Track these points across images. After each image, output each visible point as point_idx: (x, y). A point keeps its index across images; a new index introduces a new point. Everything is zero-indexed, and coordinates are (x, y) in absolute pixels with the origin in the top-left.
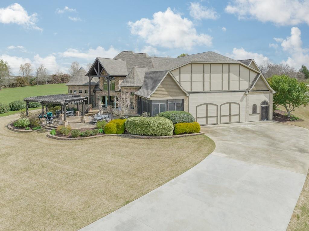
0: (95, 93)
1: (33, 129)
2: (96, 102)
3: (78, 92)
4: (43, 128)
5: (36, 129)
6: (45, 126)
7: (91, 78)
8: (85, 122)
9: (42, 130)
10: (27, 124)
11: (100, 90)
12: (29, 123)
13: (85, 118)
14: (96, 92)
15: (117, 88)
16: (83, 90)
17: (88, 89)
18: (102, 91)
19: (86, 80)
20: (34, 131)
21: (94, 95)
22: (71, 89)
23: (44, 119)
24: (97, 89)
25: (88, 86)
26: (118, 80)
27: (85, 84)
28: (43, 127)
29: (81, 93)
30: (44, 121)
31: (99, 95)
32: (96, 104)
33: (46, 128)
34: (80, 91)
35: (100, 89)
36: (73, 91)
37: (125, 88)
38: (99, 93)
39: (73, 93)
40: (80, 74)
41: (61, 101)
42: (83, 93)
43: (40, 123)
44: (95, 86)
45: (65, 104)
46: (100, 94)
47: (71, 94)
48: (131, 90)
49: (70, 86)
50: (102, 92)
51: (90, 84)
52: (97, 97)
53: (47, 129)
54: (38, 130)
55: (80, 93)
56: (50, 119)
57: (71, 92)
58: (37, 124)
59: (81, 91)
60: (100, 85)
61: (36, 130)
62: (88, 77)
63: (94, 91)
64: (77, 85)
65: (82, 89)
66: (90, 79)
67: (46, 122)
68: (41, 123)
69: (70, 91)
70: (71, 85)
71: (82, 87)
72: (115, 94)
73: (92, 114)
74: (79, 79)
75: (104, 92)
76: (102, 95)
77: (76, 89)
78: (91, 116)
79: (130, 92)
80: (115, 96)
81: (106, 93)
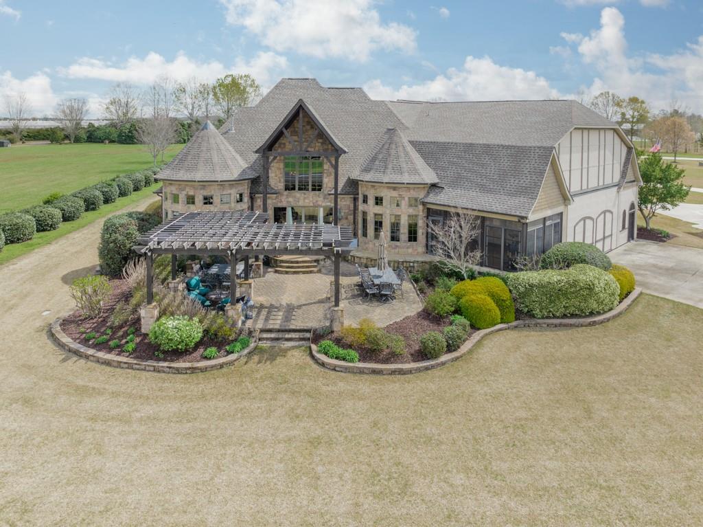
0: (252, 198)
3: (218, 200)
9: (255, 348)
11: (271, 191)
14: (257, 195)
16: (234, 194)
18: (278, 192)
24: (260, 189)
27: (241, 175)
29: (228, 201)
34: (223, 196)
35: (273, 189)
36: (199, 199)
38: (270, 198)
39: (198, 205)
42: (233, 204)
46: (270, 201)
47: (193, 207)
48: (411, 192)
50: (276, 197)
54: (247, 350)
57: (190, 202)
59: (228, 196)
62: (261, 154)
63: (253, 195)
65: (229, 192)
69: (183, 199)
71: (230, 185)
72: (323, 202)
73: (299, 267)
74: (215, 159)
75: (287, 195)
76: (280, 205)
77: (211, 191)
78: (301, 272)
79: (407, 199)
80: (320, 206)
81: (290, 199)
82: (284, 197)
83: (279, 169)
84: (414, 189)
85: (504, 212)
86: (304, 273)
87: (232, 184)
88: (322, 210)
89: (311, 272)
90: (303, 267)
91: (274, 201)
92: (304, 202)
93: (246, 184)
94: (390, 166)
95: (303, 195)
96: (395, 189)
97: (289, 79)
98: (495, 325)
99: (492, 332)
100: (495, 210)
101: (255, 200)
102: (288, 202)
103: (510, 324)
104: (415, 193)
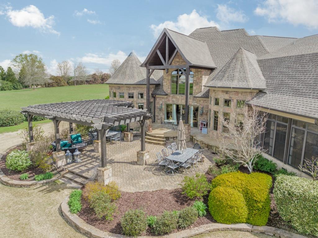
0: (154, 98)
1: (34, 179)
2: (156, 113)
3: (126, 96)
4: (58, 175)
5: (41, 180)
6: (63, 170)
7: (151, 70)
8: (146, 164)
9: (54, 181)
10: (25, 165)
11: (164, 94)
12: (29, 162)
13: (146, 154)
14: (157, 96)
15: (197, 91)
16: (136, 92)
17: (144, 90)
18: (167, 95)
19: (141, 75)
20: (36, 184)
21: (152, 102)
22: (114, 91)
23: (62, 154)
24: (159, 92)
25: (146, 86)
26: (200, 76)
27: (140, 81)
28: (59, 172)
29: (132, 97)
30: (61, 158)
31: (161, 102)
32: (156, 117)
33: (64, 177)
34: (129, 94)
35: (165, 92)
36: (117, 94)
37: (223, 91)
38: (163, 98)
39: (117, 98)
40: (130, 65)
41: (94, 120)
42: (135, 99)
43: (52, 164)
44: (154, 86)
45: (103, 127)
46: (163, 100)
47: (115, 99)
48: (240, 95)
49: (112, 85)
50: (167, 98)
51: (149, 83)
52: (157, 106)
53: (67, 178)
54: (45, 181)
55: (130, 97)
56: (75, 154)
57: (115, 96)
58: (46, 165)
59: (133, 94)
60: (164, 84)
61: (42, 182)
62: (145, 68)
63: (154, 96)
64: (125, 84)
65: (133, 91)
66: (149, 73)
67: (65, 160)
68: (55, 163)
69: (112, 94)
70: (114, 84)
71: (134, 87)
72: (192, 102)
73: (154, 140)
74: (128, 72)
75: (172, 97)
76: (168, 103)
77: (123, 91)
78: (153, 143)
79: (235, 101)
80: (191, 105)
81: (174, 100)
82: (171, 98)
83: (168, 80)
84: (242, 93)
85: (303, 114)
86: (155, 144)
87: (135, 87)
88: (192, 107)
89: (158, 144)
90: (156, 140)
91: (165, 100)
92: (182, 101)
93: (146, 88)
94: (226, 76)
95: (181, 97)
96: (227, 92)
97: (200, 29)
98: (237, 223)
99: (228, 229)
100: (296, 112)
101: (156, 99)
102: (173, 101)
103: (255, 227)
104: (242, 96)
